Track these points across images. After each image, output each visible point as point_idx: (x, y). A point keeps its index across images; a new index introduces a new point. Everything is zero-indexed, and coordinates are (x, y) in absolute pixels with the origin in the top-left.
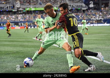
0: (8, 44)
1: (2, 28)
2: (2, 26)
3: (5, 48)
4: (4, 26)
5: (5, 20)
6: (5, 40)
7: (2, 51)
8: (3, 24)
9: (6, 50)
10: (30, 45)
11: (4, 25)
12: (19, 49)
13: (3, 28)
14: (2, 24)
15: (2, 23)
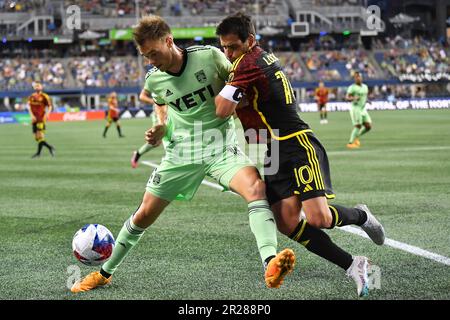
0: (34, 189)
1: (5, 116)
2: (7, 110)
3: (20, 207)
4: (14, 110)
5: (21, 84)
6: (19, 168)
7: (8, 218)
8: (12, 102)
9: (25, 215)
10: (130, 191)
11: (17, 106)
12: (83, 208)
13: (10, 119)
14: (7, 101)
15: (7, 93)
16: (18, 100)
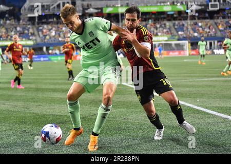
0: (61, 99)
1: (44, 57)
2: (45, 54)
3: (54, 109)
4: (49, 54)
5: (53, 39)
6: (52, 87)
7: (47, 115)
8: (48, 49)
9: (56, 114)
10: (116, 100)
11: (50, 51)
12: (89, 110)
13: (47, 59)
14: (45, 49)
15: (44, 44)
16: (51, 48)
